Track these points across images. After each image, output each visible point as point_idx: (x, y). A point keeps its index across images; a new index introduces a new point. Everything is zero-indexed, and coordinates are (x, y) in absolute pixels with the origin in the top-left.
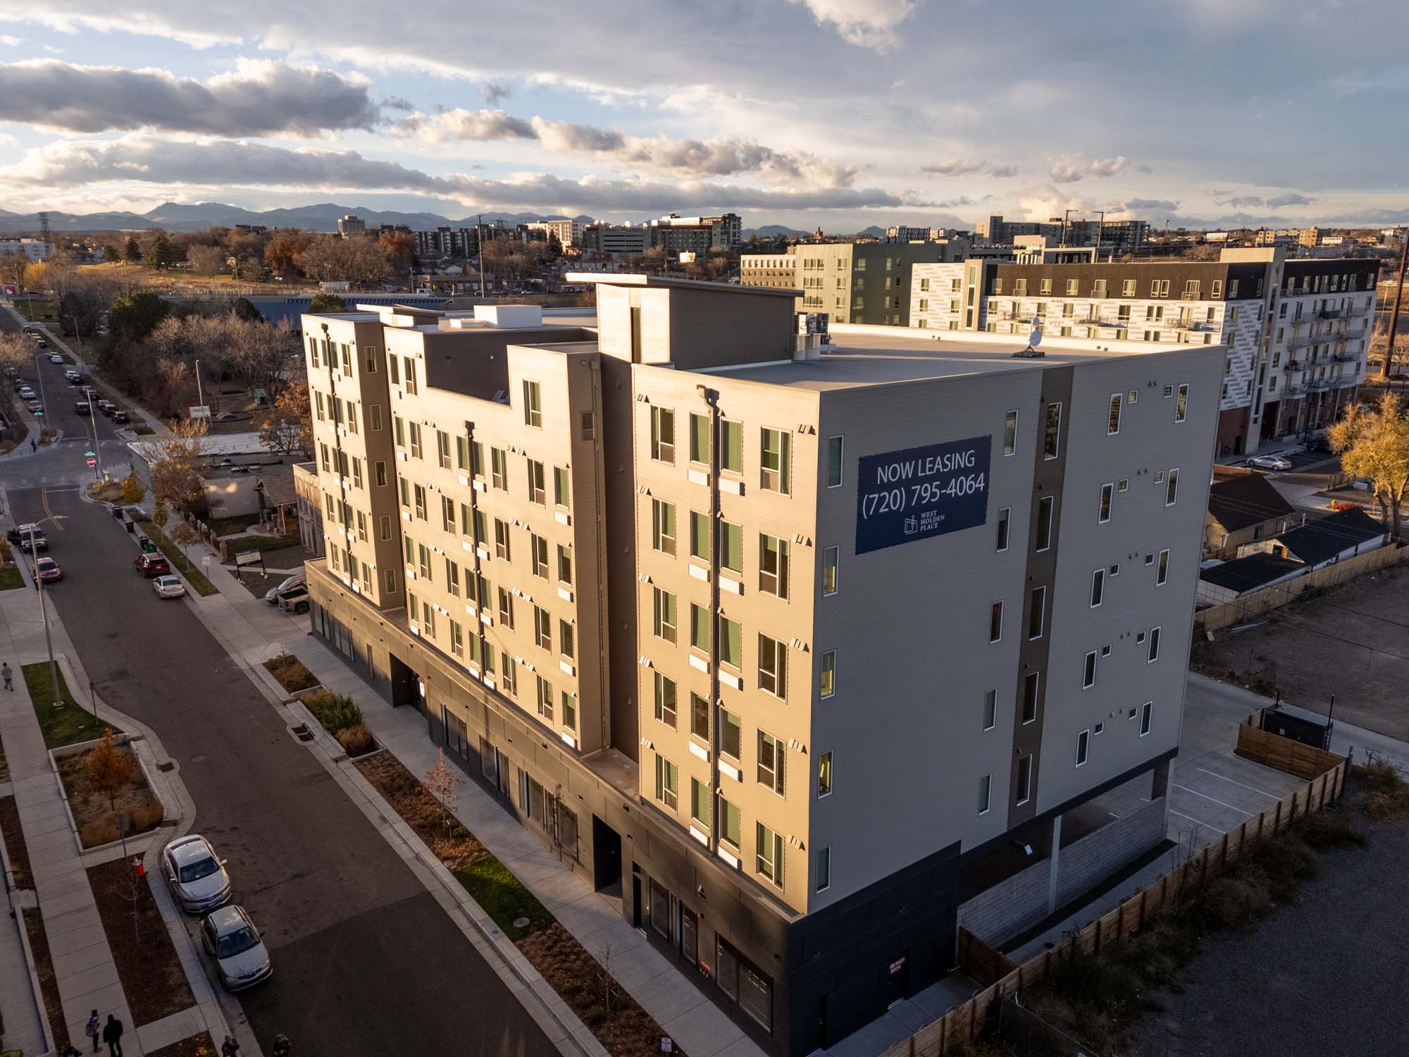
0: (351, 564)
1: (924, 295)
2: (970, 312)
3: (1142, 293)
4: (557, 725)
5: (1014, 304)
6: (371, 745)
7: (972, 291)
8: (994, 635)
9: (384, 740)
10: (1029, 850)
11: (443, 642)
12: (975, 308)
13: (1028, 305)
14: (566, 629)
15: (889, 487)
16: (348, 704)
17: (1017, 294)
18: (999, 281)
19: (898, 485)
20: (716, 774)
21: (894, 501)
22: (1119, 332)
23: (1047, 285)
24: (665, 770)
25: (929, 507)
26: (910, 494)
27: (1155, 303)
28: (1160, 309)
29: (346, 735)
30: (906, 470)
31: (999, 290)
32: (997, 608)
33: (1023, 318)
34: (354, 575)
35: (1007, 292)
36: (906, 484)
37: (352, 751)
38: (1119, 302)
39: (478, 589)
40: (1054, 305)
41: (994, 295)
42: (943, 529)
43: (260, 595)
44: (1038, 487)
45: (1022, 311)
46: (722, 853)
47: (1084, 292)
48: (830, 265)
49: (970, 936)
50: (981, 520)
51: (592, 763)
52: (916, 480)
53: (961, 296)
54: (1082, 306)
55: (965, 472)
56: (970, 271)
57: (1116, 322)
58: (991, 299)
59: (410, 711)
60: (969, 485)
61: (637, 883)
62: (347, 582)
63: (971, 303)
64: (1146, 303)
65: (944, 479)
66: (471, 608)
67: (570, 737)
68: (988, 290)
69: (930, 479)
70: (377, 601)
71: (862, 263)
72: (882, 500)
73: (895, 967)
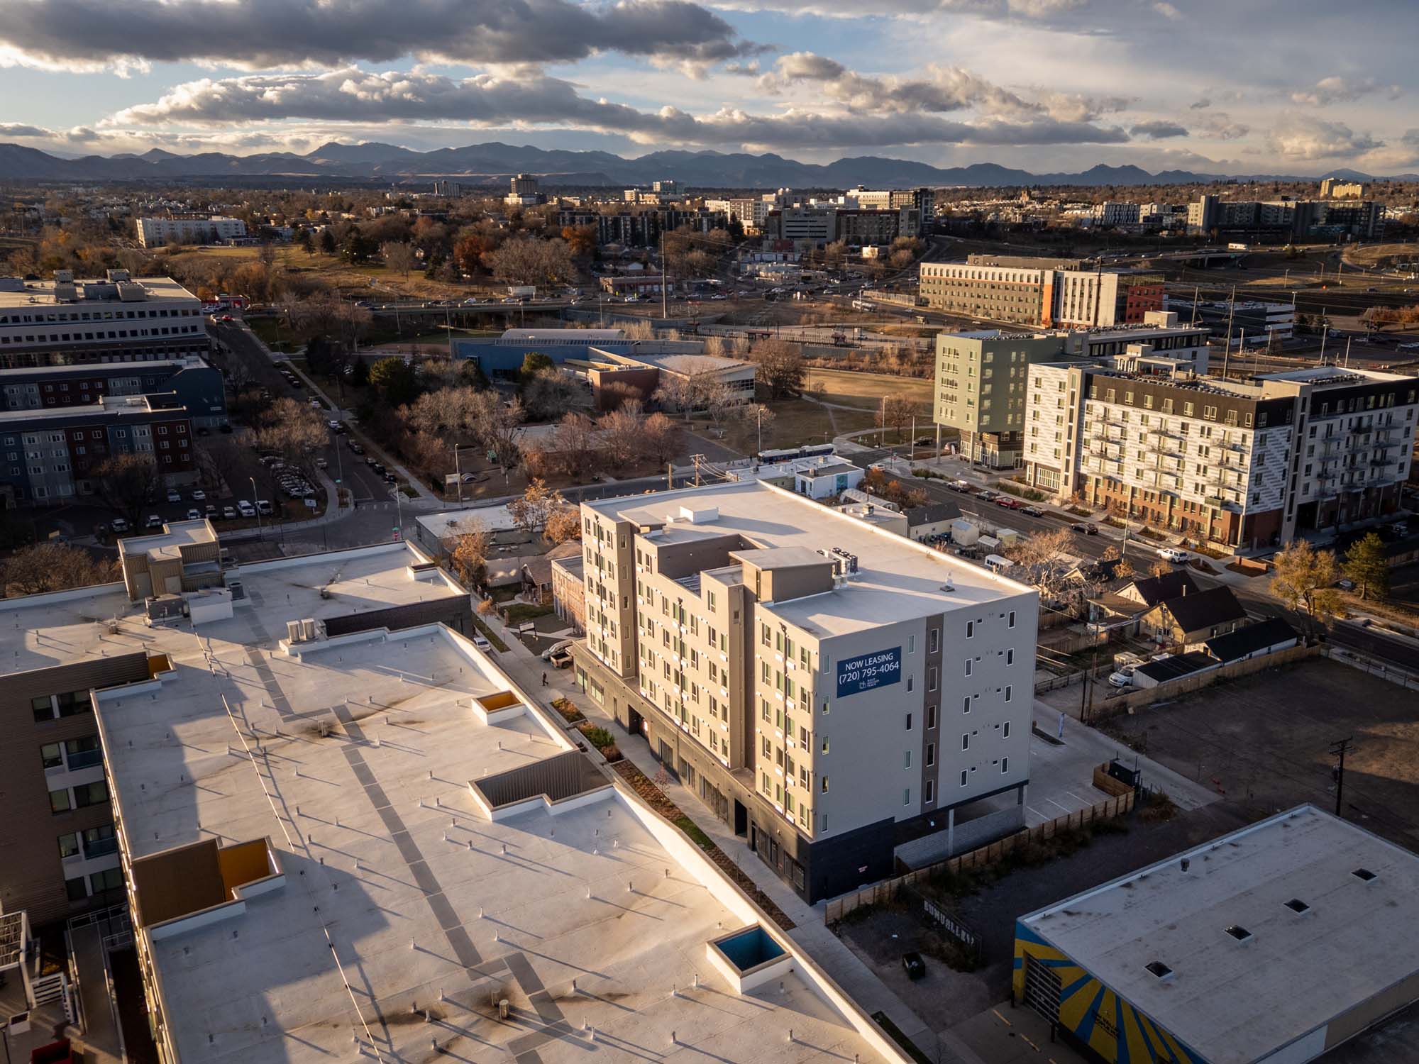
0: (604, 648)
1: (1038, 391)
2: (1072, 411)
3: (1198, 415)
4: (719, 754)
5: (1105, 409)
6: (619, 756)
7: (1073, 394)
8: (909, 727)
9: (626, 754)
10: (932, 824)
11: (660, 703)
12: (1076, 408)
13: (1116, 411)
14: (724, 709)
15: (852, 671)
16: (605, 733)
17: (1108, 401)
18: (1095, 388)
19: (856, 670)
20: (786, 783)
21: (854, 676)
22: (1181, 443)
23: (1130, 397)
24: (766, 780)
25: (871, 677)
26: (862, 673)
27: (1207, 424)
28: (1209, 430)
29: (607, 752)
30: (860, 664)
31: (1094, 395)
32: (909, 717)
33: (1112, 421)
34: (605, 653)
35: (1101, 397)
36: (860, 669)
37: (610, 759)
38: (1181, 419)
39: (680, 679)
40: (1135, 414)
41: (1090, 399)
42: (878, 685)
43: (537, 653)
44: (928, 665)
45: (1111, 416)
46: (788, 816)
47: (1157, 407)
48: (964, 355)
49: (899, 859)
50: (898, 680)
51: (734, 774)
52: (864, 667)
53: (1065, 396)
54: (1155, 418)
55: (889, 662)
56: (1071, 376)
57: (1178, 435)
58: (1088, 402)
59: (638, 737)
60: (891, 667)
61: (754, 830)
62: (601, 658)
63: (1072, 404)
64: (1200, 423)
65: (878, 666)
66: (677, 689)
67: (726, 761)
68: (1086, 394)
69: (871, 667)
70: (620, 672)
71: (990, 356)
72: (848, 677)
73: (862, 870)
